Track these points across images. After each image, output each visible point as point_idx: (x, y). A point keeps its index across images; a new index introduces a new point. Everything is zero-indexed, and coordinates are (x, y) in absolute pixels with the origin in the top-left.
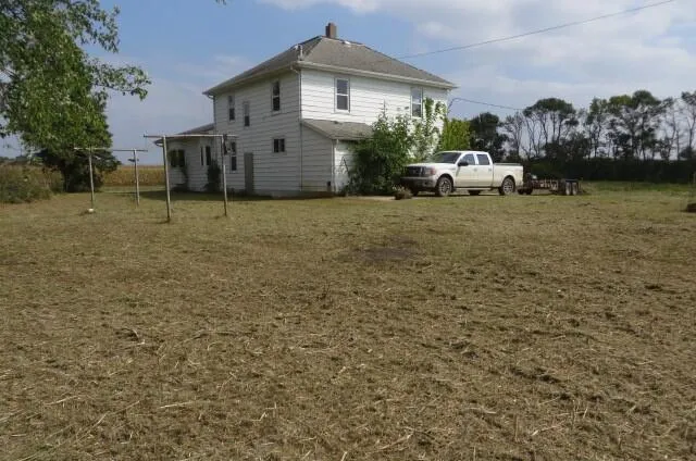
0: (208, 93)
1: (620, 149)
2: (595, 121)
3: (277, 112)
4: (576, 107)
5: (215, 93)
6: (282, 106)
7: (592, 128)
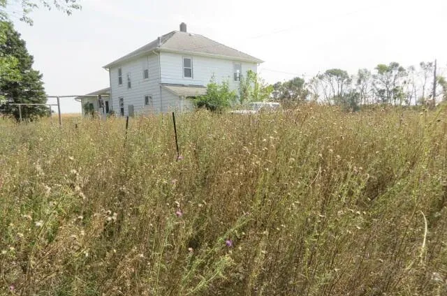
0: (105, 67)
1: (380, 99)
2: (362, 82)
3: (147, 79)
4: (350, 74)
5: (111, 67)
6: (149, 75)
7: (361, 86)
